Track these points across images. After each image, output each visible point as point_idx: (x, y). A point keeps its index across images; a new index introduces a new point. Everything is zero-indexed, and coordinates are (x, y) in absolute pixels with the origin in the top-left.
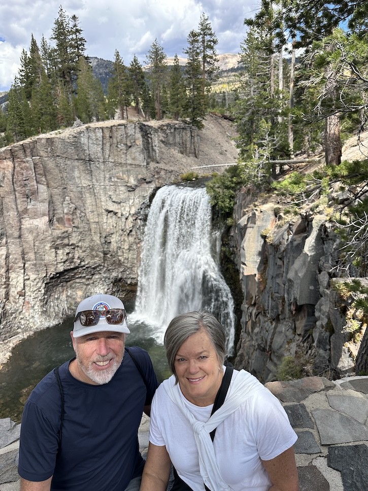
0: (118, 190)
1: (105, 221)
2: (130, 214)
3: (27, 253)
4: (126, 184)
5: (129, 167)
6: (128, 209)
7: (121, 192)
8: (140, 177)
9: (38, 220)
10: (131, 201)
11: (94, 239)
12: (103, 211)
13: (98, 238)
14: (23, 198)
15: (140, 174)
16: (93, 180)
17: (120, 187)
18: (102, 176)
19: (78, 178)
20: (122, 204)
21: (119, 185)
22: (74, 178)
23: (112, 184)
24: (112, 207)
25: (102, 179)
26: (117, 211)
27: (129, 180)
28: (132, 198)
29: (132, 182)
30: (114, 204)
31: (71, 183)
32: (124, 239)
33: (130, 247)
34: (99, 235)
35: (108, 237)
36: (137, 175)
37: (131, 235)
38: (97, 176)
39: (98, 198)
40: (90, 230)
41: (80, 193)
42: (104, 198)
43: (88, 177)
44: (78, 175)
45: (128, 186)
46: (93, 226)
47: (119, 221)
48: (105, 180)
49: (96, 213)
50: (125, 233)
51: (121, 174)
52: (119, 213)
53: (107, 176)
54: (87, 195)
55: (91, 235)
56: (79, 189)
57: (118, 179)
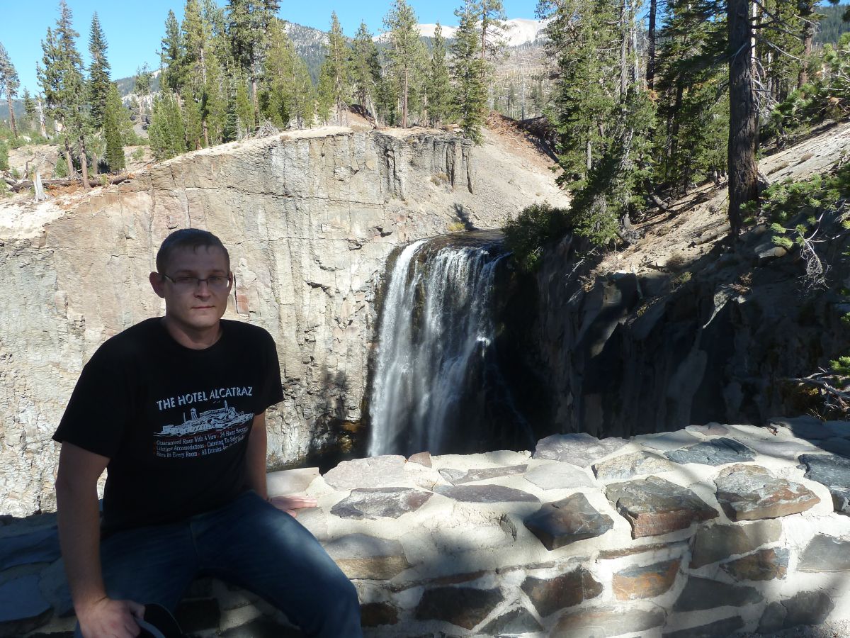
0: (331, 248)
1: (307, 302)
2: (351, 290)
4: (346, 237)
5: (352, 207)
6: (347, 281)
7: (336, 251)
8: (372, 224)
10: (354, 268)
11: (286, 334)
12: (305, 284)
13: (293, 333)
15: (371, 219)
16: (289, 229)
17: (336, 242)
18: (306, 222)
19: (262, 225)
20: (338, 272)
21: (334, 238)
22: (256, 225)
23: (321, 236)
24: (321, 277)
25: (306, 228)
26: (328, 285)
27: (353, 230)
28: (356, 261)
29: (358, 233)
30: (323, 271)
31: (250, 234)
32: (339, 335)
33: (350, 350)
34: (295, 328)
35: (311, 332)
36: (367, 221)
37: (352, 328)
38: (297, 222)
39: (295, 262)
40: (280, 318)
41: (265, 251)
42: (306, 261)
43: (280, 223)
44: (264, 220)
45: (349, 241)
46: (285, 311)
47: (331, 304)
48: (309, 230)
49: (291, 288)
50: (341, 325)
51: (338, 218)
52: (331, 288)
53: (315, 223)
54: (278, 255)
55: (280, 327)
56: (264, 245)
57: (333, 227)
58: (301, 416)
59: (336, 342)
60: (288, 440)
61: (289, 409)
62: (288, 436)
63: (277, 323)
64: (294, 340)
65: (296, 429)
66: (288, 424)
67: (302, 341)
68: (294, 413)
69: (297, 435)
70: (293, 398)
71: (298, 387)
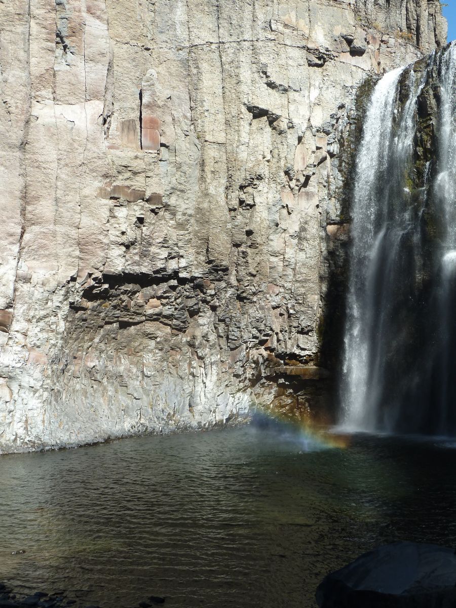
0: (283, 56)
1: (245, 138)
2: (310, 127)
3: (37, 198)
4: (304, 43)
6: (304, 111)
7: (290, 62)
8: (339, 30)
9: (76, 108)
10: (314, 93)
11: (212, 190)
12: (244, 109)
13: (222, 189)
14: (47, 40)
15: (339, 23)
16: (221, 31)
17: (290, 50)
18: (247, 15)
19: (182, 24)
20: (291, 94)
21: (288, 42)
22: (174, 24)
23: (269, 37)
24: (268, 100)
25: (247, 24)
26: (278, 112)
27: (313, 35)
28: (317, 84)
29: (321, 39)
30: (270, 90)
31: (163, 37)
32: (289, 200)
33: (303, 229)
34: (224, 181)
35: (249, 189)
36: (332, 25)
37: (307, 194)
38: (234, 17)
39: (230, 76)
40: (203, 164)
41: (185, 63)
42: (246, 73)
43: (209, 21)
44: (184, 18)
45: (308, 50)
46: (212, 153)
47: (280, 146)
48: (252, 27)
49: (221, 118)
50: (293, 184)
51: (293, 15)
52: (282, 119)
53: (261, 16)
54: (204, 66)
55: (202, 179)
56: (183, 54)
57: (286, 26)
58: (223, 342)
59: (285, 211)
60: (200, 387)
61: (205, 329)
62: (200, 380)
63: (197, 173)
64: (222, 200)
65: (214, 367)
66: (201, 358)
67: (235, 203)
68: (212, 337)
69: (215, 378)
70: (214, 308)
71: (223, 284)
